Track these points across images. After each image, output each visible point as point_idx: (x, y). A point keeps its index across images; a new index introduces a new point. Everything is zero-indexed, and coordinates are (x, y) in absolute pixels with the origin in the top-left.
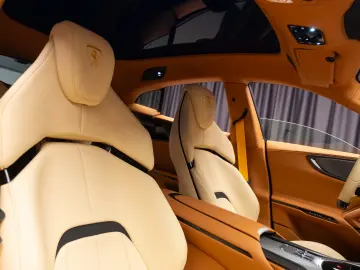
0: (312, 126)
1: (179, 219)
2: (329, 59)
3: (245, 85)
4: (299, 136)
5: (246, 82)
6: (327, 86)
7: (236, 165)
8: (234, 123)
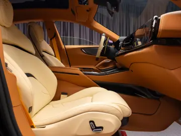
0: (73, 36)
1: (53, 72)
2: (88, 11)
3: (53, 23)
4: (69, 42)
5: (54, 21)
6: (85, 21)
7: (55, 56)
8: (51, 40)
